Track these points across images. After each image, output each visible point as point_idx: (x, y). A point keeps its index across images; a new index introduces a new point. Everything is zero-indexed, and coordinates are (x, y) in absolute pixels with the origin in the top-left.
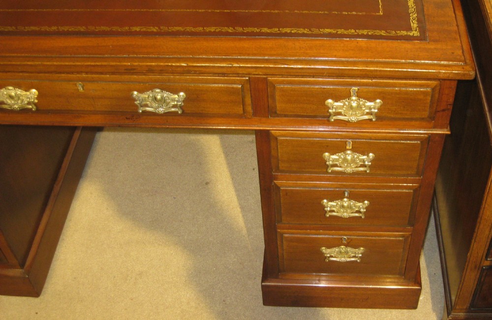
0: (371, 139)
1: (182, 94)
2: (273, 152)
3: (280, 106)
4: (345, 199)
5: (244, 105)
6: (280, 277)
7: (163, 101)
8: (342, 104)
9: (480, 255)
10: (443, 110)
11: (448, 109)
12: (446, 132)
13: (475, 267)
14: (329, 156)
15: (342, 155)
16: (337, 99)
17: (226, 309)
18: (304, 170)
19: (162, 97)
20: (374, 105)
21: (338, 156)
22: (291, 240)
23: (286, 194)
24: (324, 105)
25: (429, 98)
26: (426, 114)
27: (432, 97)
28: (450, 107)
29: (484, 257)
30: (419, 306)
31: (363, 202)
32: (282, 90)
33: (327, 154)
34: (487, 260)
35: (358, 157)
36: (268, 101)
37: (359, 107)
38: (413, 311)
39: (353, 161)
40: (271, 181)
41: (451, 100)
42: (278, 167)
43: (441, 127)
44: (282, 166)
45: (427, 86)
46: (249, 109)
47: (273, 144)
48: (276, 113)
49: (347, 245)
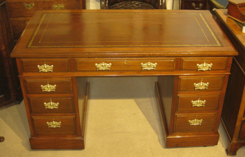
0: (208, 78)
1: (156, 63)
2: (179, 84)
3: (184, 67)
4: (199, 100)
5: (173, 67)
6: (173, 135)
7: (150, 66)
8: (201, 65)
9: (242, 116)
10: (229, 66)
11: (230, 66)
12: (230, 73)
13: (240, 120)
14: (196, 84)
15: (199, 84)
16: (200, 64)
17: (152, 151)
18: (187, 90)
19: (150, 65)
20: (210, 65)
21: (198, 84)
22: (179, 118)
23: (181, 99)
24: (196, 66)
25: (225, 62)
26: (224, 68)
27: (226, 62)
28: (231, 65)
29: (243, 117)
30: (218, 144)
31: (204, 101)
32: (185, 61)
33: (195, 84)
34: (244, 117)
35: (204, 84)
36: (180, 66)
37: (206, 66)
38: (216, 146)
39: (202, 85)
40: (177, 95)
41: (231, 63)
42: (180, 89)
43: (228, 72)
44: (181, 89)
45: (225, 59)
46: (175, 68)
47: (179, 81)
48: (182, 69)
49: (197, 119)
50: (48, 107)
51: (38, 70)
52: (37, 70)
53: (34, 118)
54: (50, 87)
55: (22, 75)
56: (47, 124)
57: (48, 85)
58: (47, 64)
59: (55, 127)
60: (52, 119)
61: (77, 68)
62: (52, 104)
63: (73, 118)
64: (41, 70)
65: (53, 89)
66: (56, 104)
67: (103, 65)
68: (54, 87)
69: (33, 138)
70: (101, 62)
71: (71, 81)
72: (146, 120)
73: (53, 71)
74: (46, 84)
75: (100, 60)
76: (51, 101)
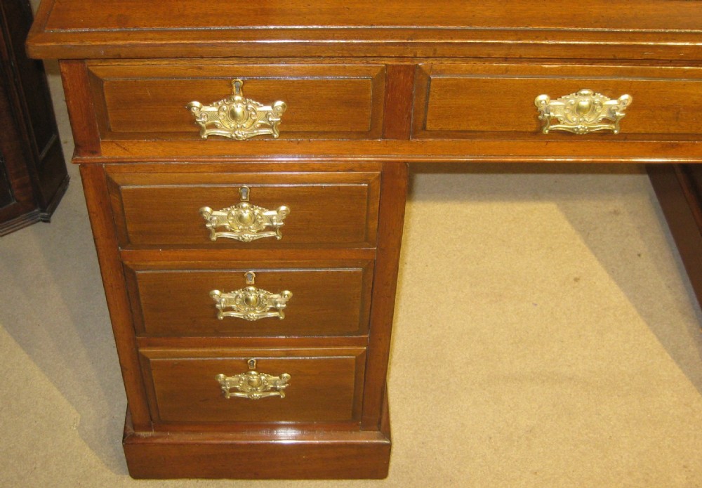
50: (231, 309)
51: (195, 130)
52: (191, 128)
53: (154, 353)
54: (254, 219)
55: (95, 152)
56: (219, 386)
57: (245, 205)
58: (246, 96)
59: (257, 395)
60: (247, 360)
61: (425, 120)
62: (252, 298)
63: (354, 357)
64: (214, 126)
65: (269, 228)
66: (276, 296)
67: (584, 103)
68: (275, 215)
69: (143, 434)
70: (575, 89)
71: (377, 185)
72: (633, 311)
73: (281, 133)
74: (235, 201)
75: (571, 73)
76: (248, 283)
